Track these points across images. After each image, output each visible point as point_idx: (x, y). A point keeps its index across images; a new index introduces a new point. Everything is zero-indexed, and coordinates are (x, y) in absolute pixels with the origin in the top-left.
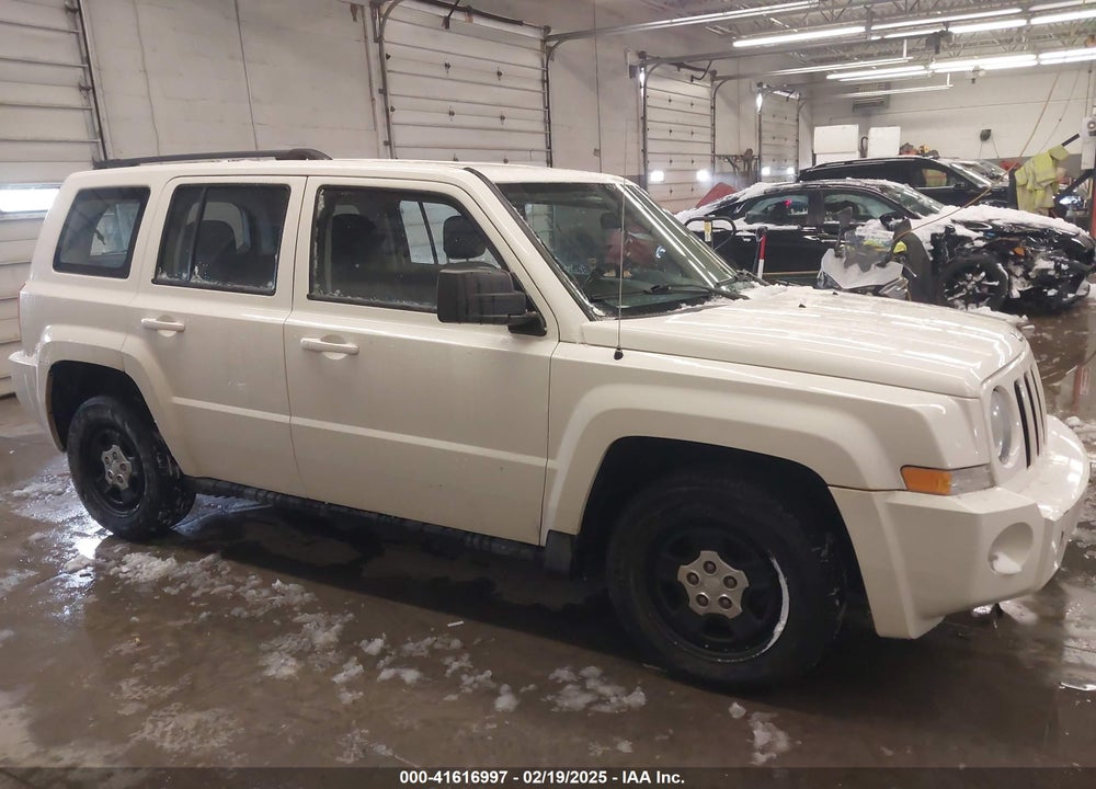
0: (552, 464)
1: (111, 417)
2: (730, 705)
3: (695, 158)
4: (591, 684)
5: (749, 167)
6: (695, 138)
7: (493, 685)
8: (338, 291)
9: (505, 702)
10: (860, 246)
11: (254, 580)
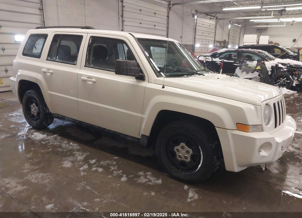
0: (143, 116)
1: (33, 96)
2: (185, 186)
3: (209, 41)
4: (148, 177)
5: (225, 45)
6: (210, 35)
7: (121, 174)
8: (92, 65)
9: (124, 179)
10: (247, 66)
11: (65, 142)
